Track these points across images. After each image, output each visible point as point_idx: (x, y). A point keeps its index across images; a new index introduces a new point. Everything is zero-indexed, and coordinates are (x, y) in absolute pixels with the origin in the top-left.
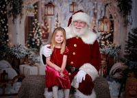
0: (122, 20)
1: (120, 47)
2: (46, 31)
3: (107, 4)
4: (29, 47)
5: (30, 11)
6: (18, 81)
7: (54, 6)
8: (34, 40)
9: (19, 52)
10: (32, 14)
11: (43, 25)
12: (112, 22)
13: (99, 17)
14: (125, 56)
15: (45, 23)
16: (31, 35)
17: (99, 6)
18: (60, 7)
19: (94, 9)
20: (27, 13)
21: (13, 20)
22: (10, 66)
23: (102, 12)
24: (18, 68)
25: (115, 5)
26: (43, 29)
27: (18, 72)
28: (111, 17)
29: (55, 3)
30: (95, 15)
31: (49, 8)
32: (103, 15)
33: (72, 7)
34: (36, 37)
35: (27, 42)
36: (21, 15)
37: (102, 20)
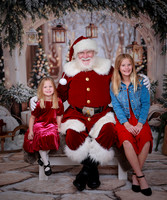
0: (158, 46)
1: (156, 84)
2: (55, 64)
3: (137, 25)
4: (32, 87)
5: (33, 38)
6: (20, 133)
7: (65, 30)
8: (39, 77)
9: (20, 94)
10: (35, 42)
11: (50, 56)
12: (145, 49)
13: (126, 43)
14: (164, 95)
15: (54, 54)
16: (34, 70)
17: (126, 28)
18: (73, 32)
19: (120, 32)
20: (28, 40)
21: (10, 51)
22: (9, 113)
23: (130, 36)
24: (20, 116)
25: (149, 25)
26: (51, 61)
27: (20, 121)
28: (143, 43)
29: (66, 26)
30: (121, 40)
31: (58, 33)
32: (132, 40)
33: (89, 30)
34: (42, 73)
35: (30, 80)
36: (21, 44)
37: (131, 47)
